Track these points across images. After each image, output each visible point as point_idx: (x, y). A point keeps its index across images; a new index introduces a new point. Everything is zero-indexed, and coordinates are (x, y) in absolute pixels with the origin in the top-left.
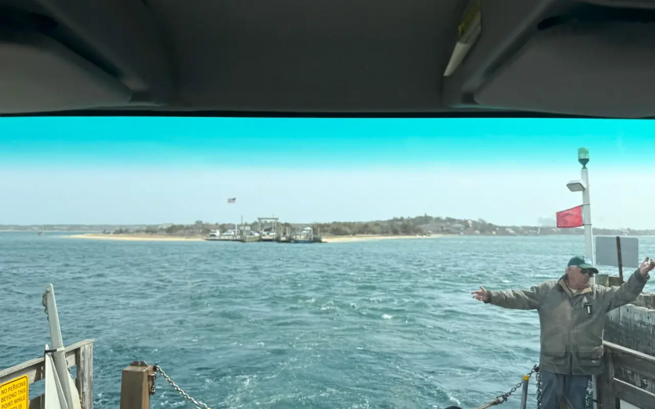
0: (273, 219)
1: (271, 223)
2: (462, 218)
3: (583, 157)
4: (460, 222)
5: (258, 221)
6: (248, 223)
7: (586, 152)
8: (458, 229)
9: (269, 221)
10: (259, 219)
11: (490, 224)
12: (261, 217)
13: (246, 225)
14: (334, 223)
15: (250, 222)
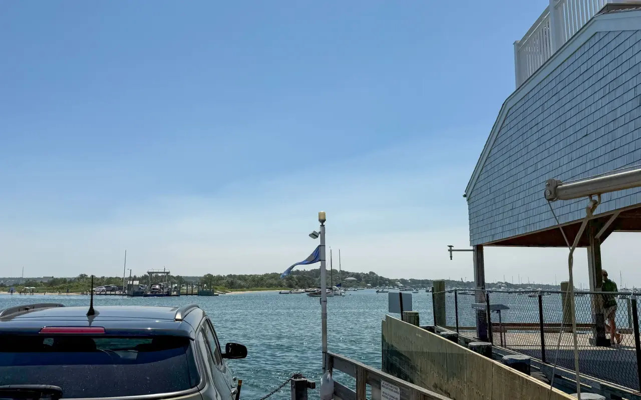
0: (164, 273)
1: (163, 276)
2: (356, 271)
3: (322, 218)
4: (353, 275)
5: (147, 274)
6: (137, 276)
7: (324, 214)
8: (351, 281)
9: (160, 275)
10: (149, 273)
11: (381, 277)
12: (150, 271)
13: (135, 279)
14: (230, 276)
15: (139, 275)
